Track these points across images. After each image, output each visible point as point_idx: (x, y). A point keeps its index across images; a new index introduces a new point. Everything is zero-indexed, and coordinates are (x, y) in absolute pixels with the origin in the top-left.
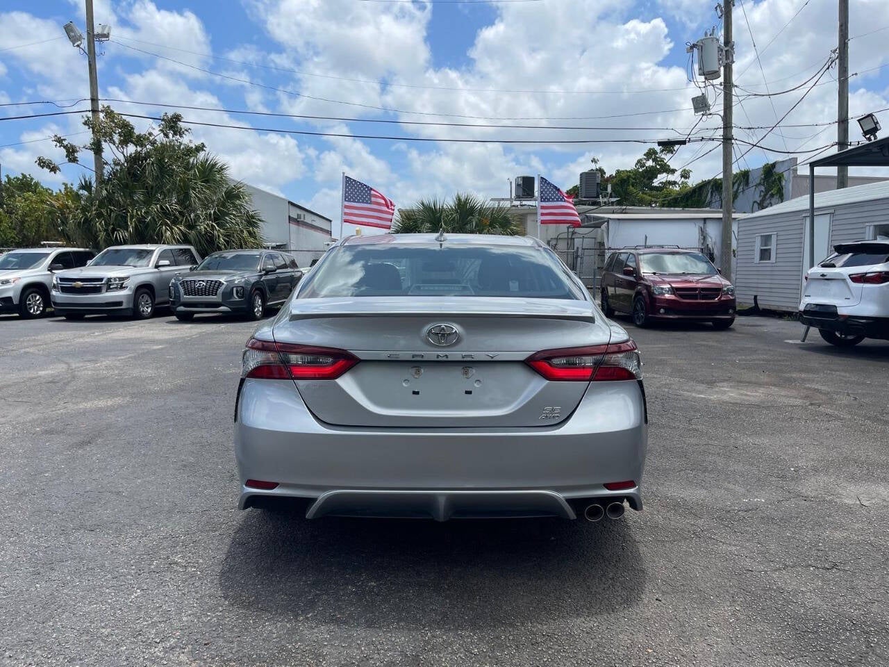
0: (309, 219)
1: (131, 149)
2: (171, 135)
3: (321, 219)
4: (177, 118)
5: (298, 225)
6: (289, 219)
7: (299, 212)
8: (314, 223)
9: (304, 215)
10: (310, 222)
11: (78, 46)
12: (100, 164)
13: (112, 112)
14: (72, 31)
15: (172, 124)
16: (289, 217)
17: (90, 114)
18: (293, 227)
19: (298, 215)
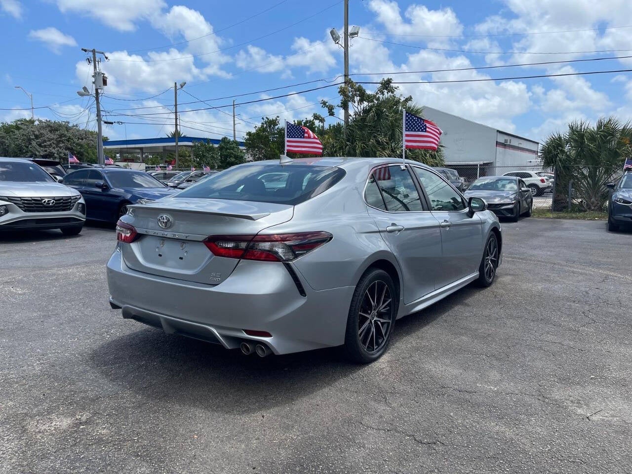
0: (515, 142)
1: (365, 104)
2: (386, 93)
3: (528, 142)
4: (389, 81)
5: (505, 148)
6: (497, 144)
7: (506, 137)
8: (520, 146)
9: (510, 140)
10: (517, 145)
11: (337, 43)
12: (347, 115)
13: (352, 82)
14: (334, 34)
15: (386, 85)
16: (497, 142)
17: (343, 85)
18: (500, 149)
19: (505, 140)
